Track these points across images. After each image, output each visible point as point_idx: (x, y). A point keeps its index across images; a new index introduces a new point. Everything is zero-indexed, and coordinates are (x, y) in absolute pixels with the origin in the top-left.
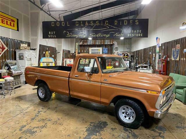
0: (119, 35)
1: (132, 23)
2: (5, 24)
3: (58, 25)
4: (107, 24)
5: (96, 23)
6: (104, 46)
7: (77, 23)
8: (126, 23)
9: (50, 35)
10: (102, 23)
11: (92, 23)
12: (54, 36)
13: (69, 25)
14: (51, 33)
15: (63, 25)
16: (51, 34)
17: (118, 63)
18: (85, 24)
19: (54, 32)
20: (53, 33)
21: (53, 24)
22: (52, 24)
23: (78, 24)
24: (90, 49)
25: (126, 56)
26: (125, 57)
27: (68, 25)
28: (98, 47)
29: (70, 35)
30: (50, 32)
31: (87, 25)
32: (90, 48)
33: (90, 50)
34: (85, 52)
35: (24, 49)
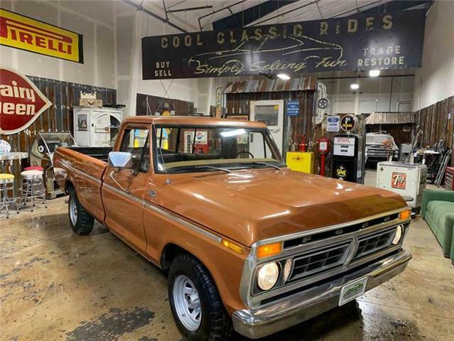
0: (331, 65)
1: (371, 26)
2: (45, 47)
3: (176, 43)
4: (299, 35)
5: (269, 33)
6: (290, 95)
7: (221, 35)
8: (352, 28)
9: (158, 69)
10: (285, 31)
11: (258, 34)
12: (167, 73)
13: (201, 44)
14: (160, 65)
15: (187, 45)
16: (160, 68)
17: (326, 144)
18: (241, 38)
19: (168, 63)
20: (166, 64)
21: (165, 42)
22: (163, 42)
23: (223, 39)
24: (253, 104)
25: (349, 123)
26: (344, 125)
27: (198, 44)
28: (272, 99)
29: (205, 68)
30: (158, 64)
31: (245, 40)
32: (251, 102)
33: (251, 107)
34: (240, 112)
35: (89, 105)
